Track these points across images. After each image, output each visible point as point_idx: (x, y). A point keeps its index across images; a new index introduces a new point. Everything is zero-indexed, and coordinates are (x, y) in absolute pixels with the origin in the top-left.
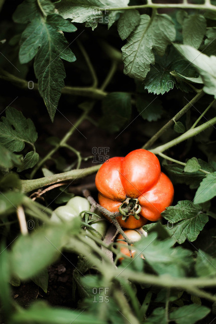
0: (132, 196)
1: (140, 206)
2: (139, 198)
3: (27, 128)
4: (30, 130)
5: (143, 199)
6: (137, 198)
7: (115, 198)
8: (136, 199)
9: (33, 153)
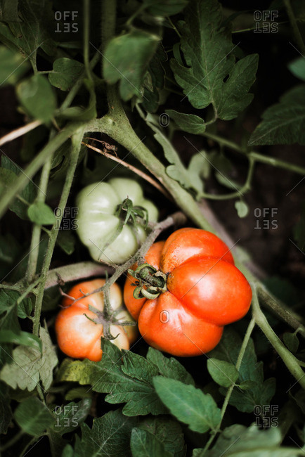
0: (169, 280)
1: (156, 296)
2: (168, 293)
3: (237, 99)
4: (235, 104)
5: (168, 298)
6: (168, 289)
7: (162, 257)
8: (165, 288)
9: (202, 123)
